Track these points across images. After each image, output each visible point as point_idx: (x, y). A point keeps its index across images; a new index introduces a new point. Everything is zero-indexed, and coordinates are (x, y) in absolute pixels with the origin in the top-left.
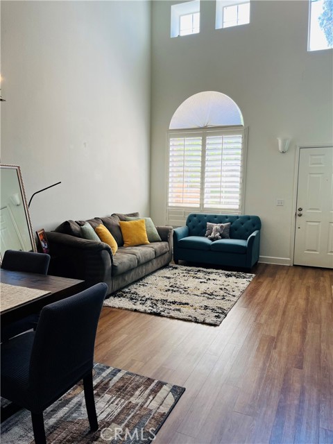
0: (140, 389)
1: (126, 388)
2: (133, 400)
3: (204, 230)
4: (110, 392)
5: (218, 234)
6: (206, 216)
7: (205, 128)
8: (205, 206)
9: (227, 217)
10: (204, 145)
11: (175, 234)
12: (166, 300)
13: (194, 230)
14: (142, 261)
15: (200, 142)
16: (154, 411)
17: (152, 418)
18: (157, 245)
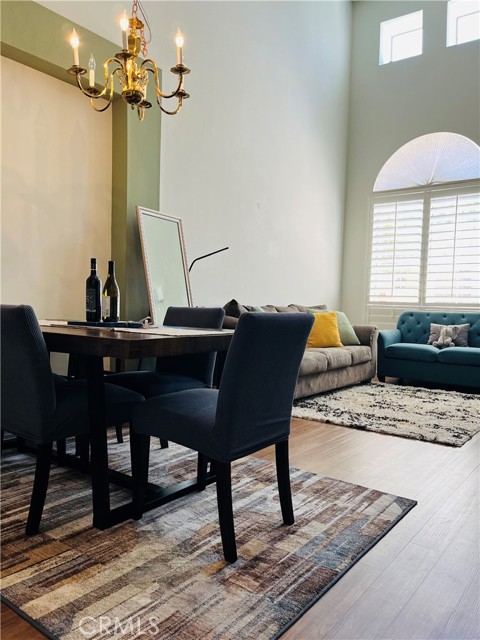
0: (347, 495)
1: (327, 491)
2: (340, 503)
3: (426, 335)
4: (304, 492)
5: (449, 340)
6: (428, 314)
7: (430, 186)
8: (428, 301)
9: (463, 316)
10: (426, 211)
11: (381, 338)
12: (373, 416)
13: (410, 335)
14: (334, 364)
15: (421, 207)
16: (372, 517)
17: (372, 523)
18: (356, 349)
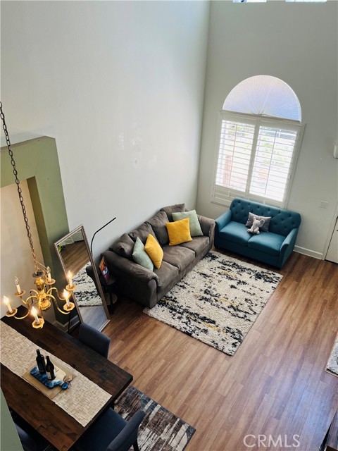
0: (167, 427)
1: (159, 424)
2: (163, 437)
3: (246, 218)
4: (149, 426)
6: (249, 204)
7: (260, 116)
8: (250, 192)
9: (269, 209)
10: (256, 134)
11: (217, 225)
12: (199, 315)
13: (237, 215)
